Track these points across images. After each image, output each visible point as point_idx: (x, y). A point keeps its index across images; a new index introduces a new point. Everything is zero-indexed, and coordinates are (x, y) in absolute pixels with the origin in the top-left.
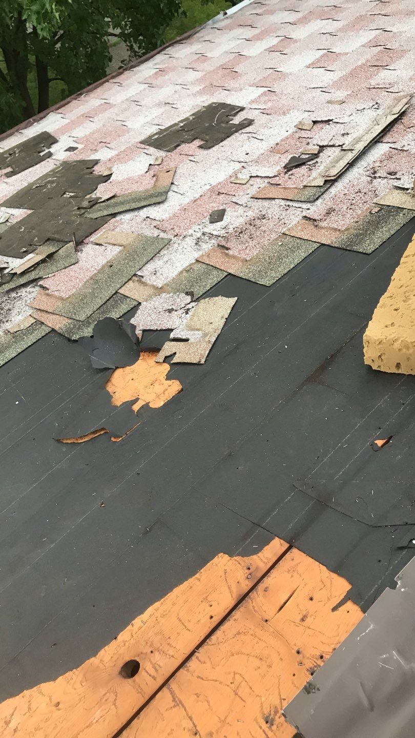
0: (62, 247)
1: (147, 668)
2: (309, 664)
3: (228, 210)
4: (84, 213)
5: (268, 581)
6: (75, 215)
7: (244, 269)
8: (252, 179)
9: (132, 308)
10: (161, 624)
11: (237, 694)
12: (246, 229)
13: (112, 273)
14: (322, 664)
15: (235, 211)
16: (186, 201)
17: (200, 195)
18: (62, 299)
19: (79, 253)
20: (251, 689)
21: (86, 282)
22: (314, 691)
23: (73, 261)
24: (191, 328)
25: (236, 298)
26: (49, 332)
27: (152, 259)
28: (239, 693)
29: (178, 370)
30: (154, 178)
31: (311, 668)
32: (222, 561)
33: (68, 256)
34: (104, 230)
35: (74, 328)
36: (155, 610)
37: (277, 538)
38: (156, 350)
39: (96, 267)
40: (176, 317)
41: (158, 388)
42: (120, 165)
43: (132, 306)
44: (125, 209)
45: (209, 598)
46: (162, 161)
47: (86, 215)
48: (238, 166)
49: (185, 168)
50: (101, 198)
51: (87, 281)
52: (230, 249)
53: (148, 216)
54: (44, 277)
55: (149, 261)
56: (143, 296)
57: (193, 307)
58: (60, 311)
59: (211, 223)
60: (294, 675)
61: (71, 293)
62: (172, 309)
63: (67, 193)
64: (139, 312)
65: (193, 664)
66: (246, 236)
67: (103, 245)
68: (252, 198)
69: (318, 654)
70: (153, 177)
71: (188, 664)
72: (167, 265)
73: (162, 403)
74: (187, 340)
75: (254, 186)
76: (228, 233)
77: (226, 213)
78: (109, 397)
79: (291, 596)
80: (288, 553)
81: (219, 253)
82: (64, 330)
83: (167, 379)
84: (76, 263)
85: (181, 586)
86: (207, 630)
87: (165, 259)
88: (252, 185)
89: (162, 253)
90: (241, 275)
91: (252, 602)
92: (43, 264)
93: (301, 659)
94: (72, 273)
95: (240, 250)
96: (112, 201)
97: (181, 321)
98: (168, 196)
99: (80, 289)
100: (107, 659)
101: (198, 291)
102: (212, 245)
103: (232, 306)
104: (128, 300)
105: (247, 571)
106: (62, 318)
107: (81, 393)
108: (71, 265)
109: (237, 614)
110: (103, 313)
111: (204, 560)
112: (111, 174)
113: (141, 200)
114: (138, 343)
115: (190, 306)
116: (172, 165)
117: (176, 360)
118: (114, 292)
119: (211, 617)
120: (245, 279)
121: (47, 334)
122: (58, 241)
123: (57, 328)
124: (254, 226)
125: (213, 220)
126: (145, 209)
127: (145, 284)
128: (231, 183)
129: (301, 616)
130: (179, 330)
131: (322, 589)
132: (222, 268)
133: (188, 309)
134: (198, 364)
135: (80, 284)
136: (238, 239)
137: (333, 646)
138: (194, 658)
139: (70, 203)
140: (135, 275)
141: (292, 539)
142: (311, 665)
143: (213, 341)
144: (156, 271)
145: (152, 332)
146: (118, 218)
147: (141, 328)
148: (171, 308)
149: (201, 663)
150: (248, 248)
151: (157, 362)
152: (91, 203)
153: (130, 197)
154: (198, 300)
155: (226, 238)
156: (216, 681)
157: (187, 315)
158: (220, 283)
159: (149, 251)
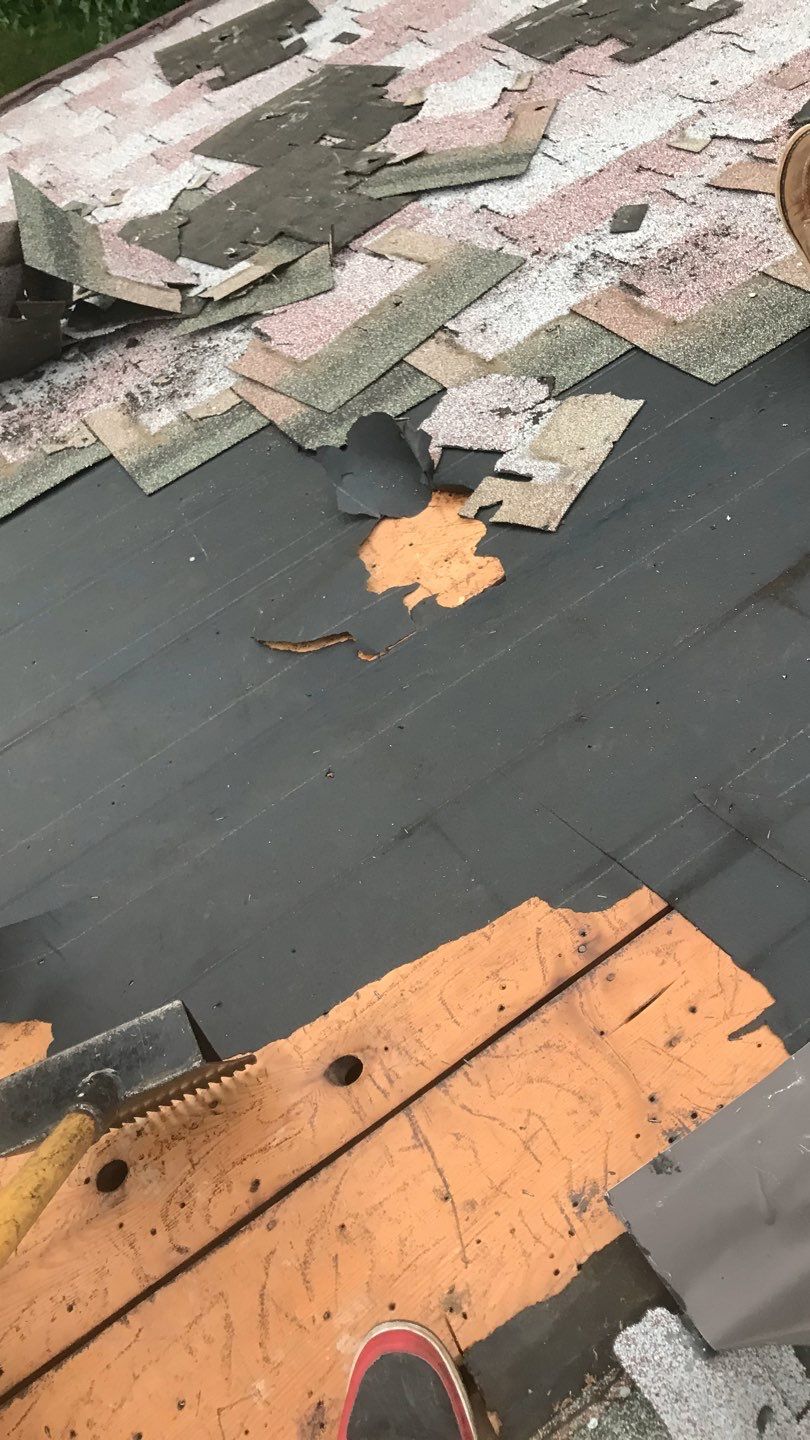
0: (306, 253)
1: (375, 1075)
2: (668, 1123)
3: (653, 207)
4: (357, 184)
5: (616, 963)
6: (339, 187)
7: (667, 342)
8: (717, 141)
9: (428, 399)
10: (408, 1004)
11: (528, 1148)
12: (686, 253)
13: (397, 320)
14: (693, 1128)
15: (668, 212)
16: (567, 178)
17: (599, 168)
18: (293, 362)
19: (337, 270)
20: (556, 1144)
21: (344, 332)
22: (669, 1170)
23: (325, 286)
24: (539, 454)
25: (641, 402)
26: (263, 428)
27: (480, 297)
28: (533, 1148)
29: (503, 537)
30: (509, 122)
31: (670, 1130)
32: (534, 912)
33: (315, 274)
34: (393, 227)
35: (311, 425)
36: (401, 976)
37: (645, 888)
38: (463, 491)
39: (367, 303)
40: (513, 427)
41: (458, 570)
42: (442, 85)
43: (428, 394)
44: (441, 184)
45: (502, 974)
46: (530, 84)
47: (361, 189)
48: (691, 109)
49: (577, 103)
50: (394, 155)
51: (347, 331)
52: (644, 293)
53: (485, 203)
54: (265, 313)
55: (475, 301)
56: (453, 374)
57: (549, 411)
58: (288, 388)
59: (612, 232)
60: (638, 1136)
61: (313, 353)
62: (507, 411)
63: (328, 138)
64: (440, 407)
65: (457, 1082)
66: (682, 271)
67: (386, 258)
68: (708, 185)
69: (690, 1109)
70: (506, 118)
71: (448, 1082)
72: (510, 314)
73: (461, 601)
74: (527, 478)
75: (718, 159)
76: (645, 258)
77: (648, 214)
78: (363, 574)
79: (655, 999)
80: (662, 920)
81: (620, 298)
82: (292, 426)
83: (477, 554)
84: (330, 290)
85: (454, 943)
86: (491, 1031)
87: (508, 301)
88: (712, 157)
89: (503, 287)
90: (659, 353)
91: (581, 996)
92: (265, 286)
93: (655, 1111)
94: (319, 311)
95: (664, 300)
96: (416, 163)
97: (521, 437)
98: (532, 163)
99: (331, 345)
100: (306, 1045)
101: (565, 376)
102: (607, 280)
103: (630, 418)
104: (423, 379)
105: (578, 938)
106: (290, 402)
107: (312, 558)
108: (319, 294)
109: (549, 1012)
110: (371, 401)
111: (500, 904)
112: (422, 104)
113: (475, 168)
114: (431, 471)
115: (544, 407)
116: (551, 94)
117: (499, 516)
118: (396, 359)
119: (502, 1008)
120: (667, 363)
121: (259, 431)
122: (300, 239)
123: (278, 421)
124: (704, 249)
125: (617, 227)
126: (482, 187)
127: (459, 349)
128: (669, 146)
129: (667, 1037)
130: (516, 456)
131: (717, 995)
132: (622, 334)
133: (540, 414)
134: (544, 531)
135: (333, 336)
136: (665, 274)
137: (719, 1101)
138: (459, 1073)
139: (331, 159)
140: (442, 328)
141: (674, 894)
142: (672, 1126)
143: (581, 486)
144: (485, 325)
145: (462, 453)
146: (424, 202)
147: (441, 441)
148: (505, 406)
149: (472, 1084)
150: (683, 296)
151: (462, 517)
152: (375, 165)
153: (452, 159)
154: (561, 396)
155: (640, 270)
156: (494, 1119)
157: (536, 426)
158: (614, 366)
159: (477, 280)
